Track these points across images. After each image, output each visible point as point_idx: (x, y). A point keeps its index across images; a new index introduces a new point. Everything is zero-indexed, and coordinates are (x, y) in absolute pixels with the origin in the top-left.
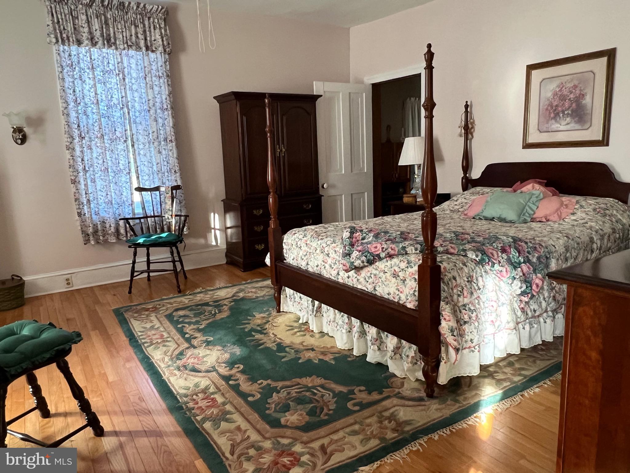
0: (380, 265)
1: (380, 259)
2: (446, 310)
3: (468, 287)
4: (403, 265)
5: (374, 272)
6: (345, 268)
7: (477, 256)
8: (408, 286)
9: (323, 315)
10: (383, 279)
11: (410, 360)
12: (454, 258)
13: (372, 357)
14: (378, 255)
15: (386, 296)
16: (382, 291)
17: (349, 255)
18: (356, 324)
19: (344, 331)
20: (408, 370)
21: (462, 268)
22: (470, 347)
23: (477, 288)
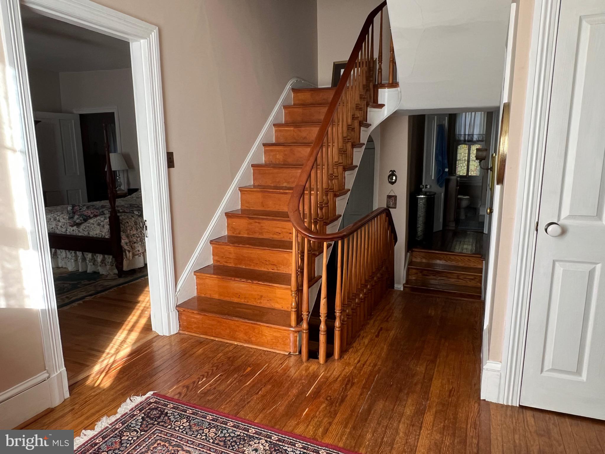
0: (91, 221)
1: (91, 218)
2: (123, 235)
3: (135, 227)
4: (102, 219)
5: (88, 225)
6: (70, 224)
7: (139, 213)
8: (105, 228)
9: (58, 257)
10: (93, 228)
11: (109, 264)
12: (128, 214)
13: (90, 269)
14: (89, 216)
15: (95, 236)
16: (93, 234)
17: (72, 218)
18: (79, 255)
19: (72, 261)
20: (109, 270)
21: (131, 218)
22: (138, 254)
23: (139, 227)
